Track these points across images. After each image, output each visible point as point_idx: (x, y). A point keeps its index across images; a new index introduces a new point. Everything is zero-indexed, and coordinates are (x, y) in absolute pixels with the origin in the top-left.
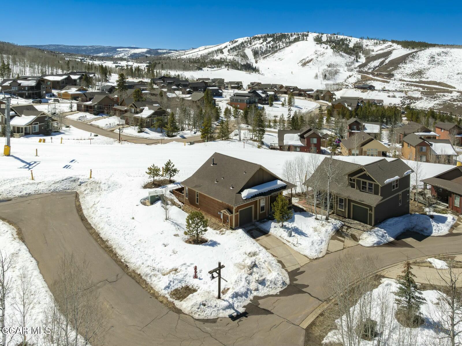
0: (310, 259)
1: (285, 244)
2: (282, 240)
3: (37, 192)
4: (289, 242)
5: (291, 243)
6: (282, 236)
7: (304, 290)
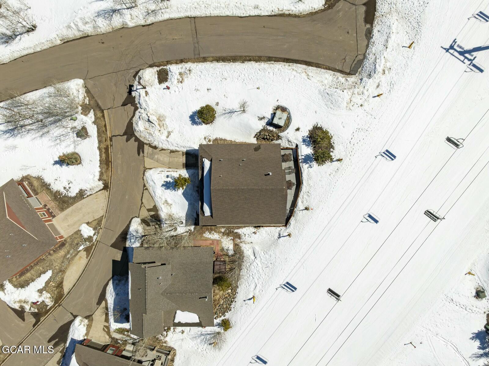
0: (147, 169)
1: (169, 168)
2: (174, 170)
3: (372, 44)
4: (168, 171)
5: (166, 171)
6: (176, 172)
7: (125, 137)
